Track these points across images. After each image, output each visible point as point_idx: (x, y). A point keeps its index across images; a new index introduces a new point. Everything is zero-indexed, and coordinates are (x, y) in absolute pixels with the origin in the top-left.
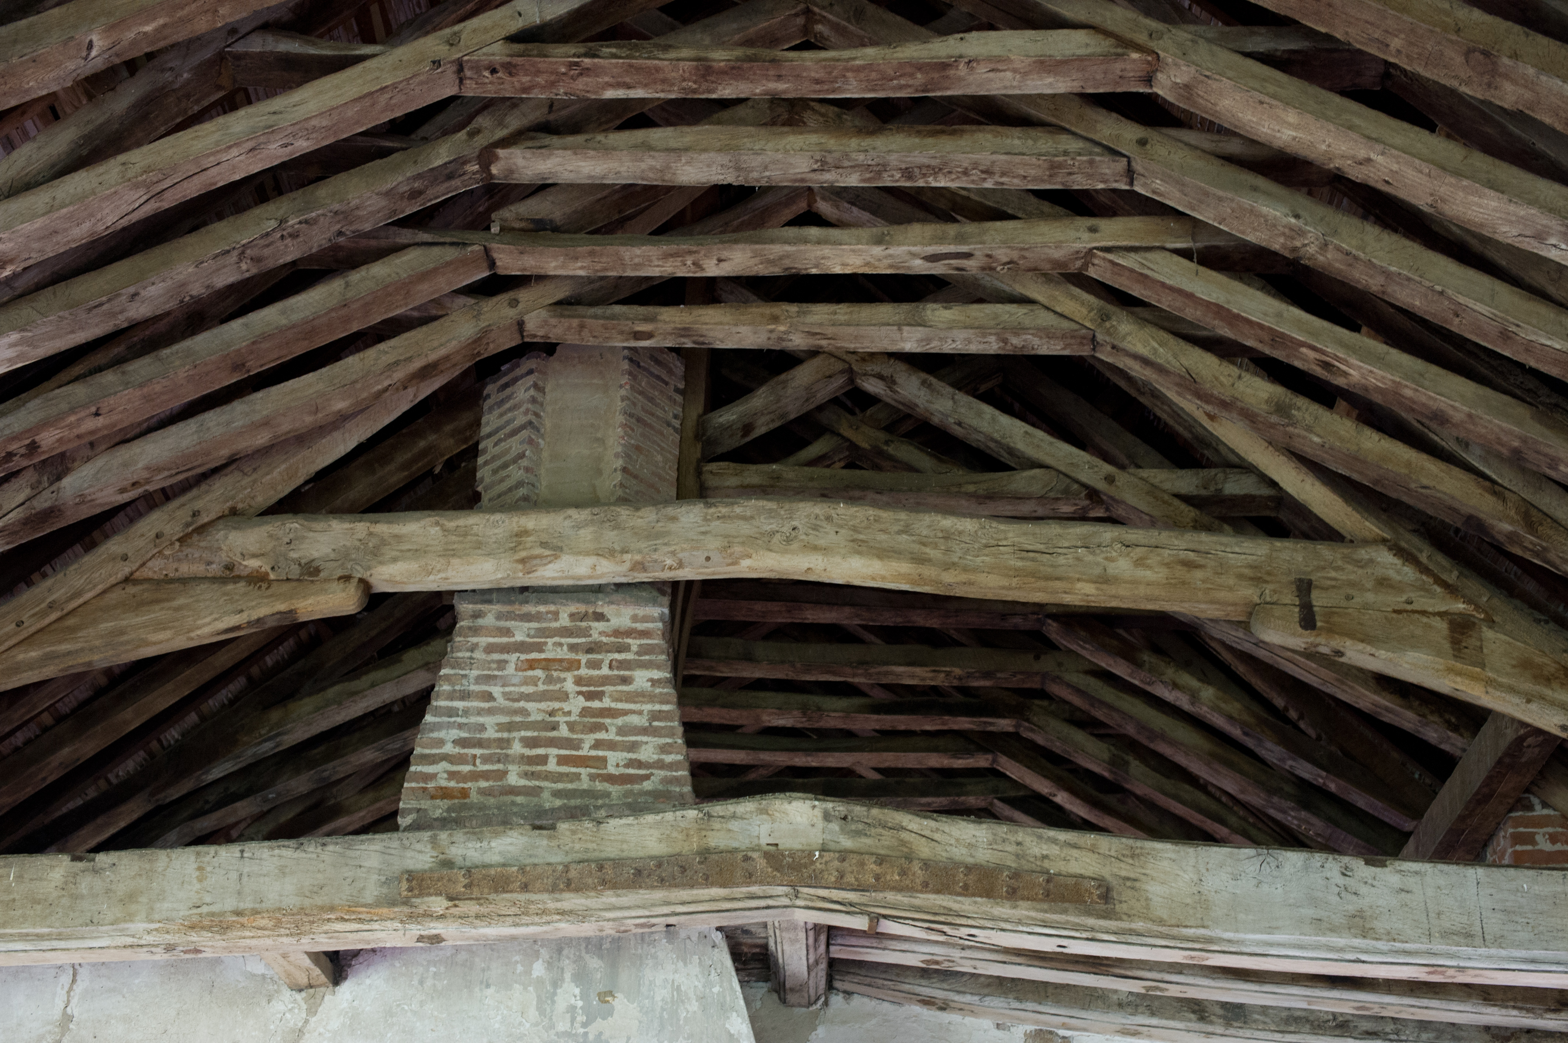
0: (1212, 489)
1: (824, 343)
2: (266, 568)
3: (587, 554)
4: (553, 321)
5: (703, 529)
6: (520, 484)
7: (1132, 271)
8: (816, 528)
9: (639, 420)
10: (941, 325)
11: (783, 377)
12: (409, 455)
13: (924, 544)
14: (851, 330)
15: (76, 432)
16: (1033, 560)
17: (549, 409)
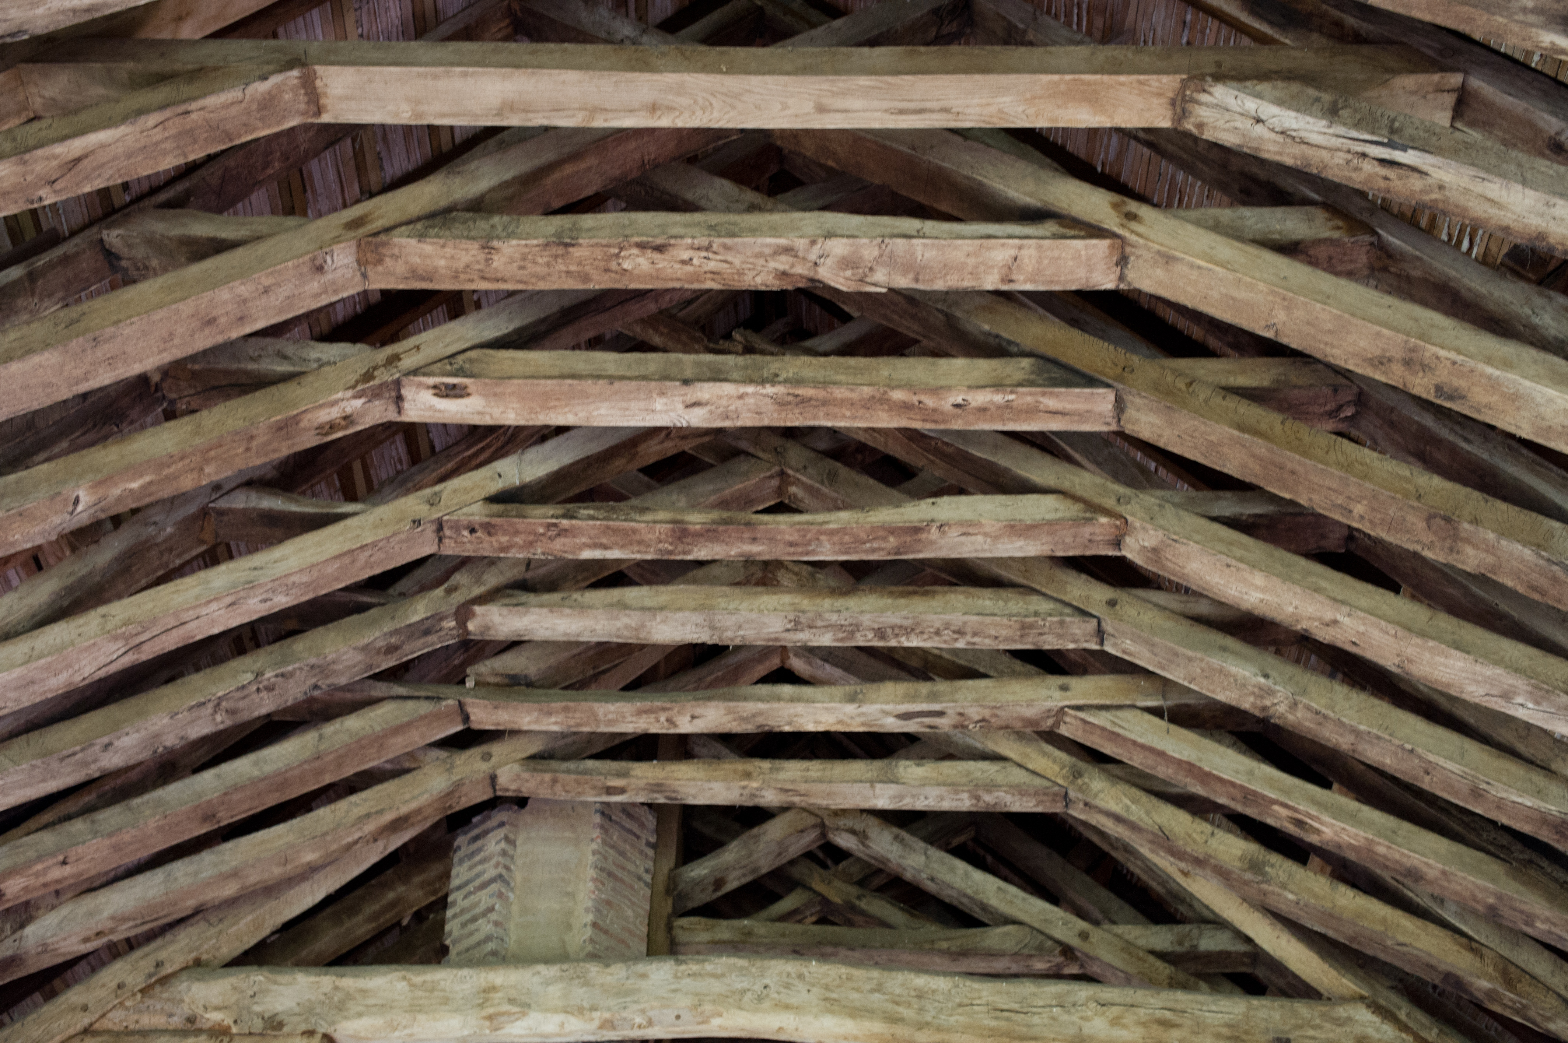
0: (1187, 944)
1: (796, 799)
2: (229, 1021)
3: (555, 1011)
4: (526, 775)
5: (673, 987)
6: (488, 938)
7: (1103, 729)
8: (787, 986)
9: (610, 874)
10: (914, 783)
11: (755, 831)
12: (377, 907)
13: (897, 1003)
14: (823, 787)
15: (42, 880)
16: (1008, 1019)
17: (519, 862)
